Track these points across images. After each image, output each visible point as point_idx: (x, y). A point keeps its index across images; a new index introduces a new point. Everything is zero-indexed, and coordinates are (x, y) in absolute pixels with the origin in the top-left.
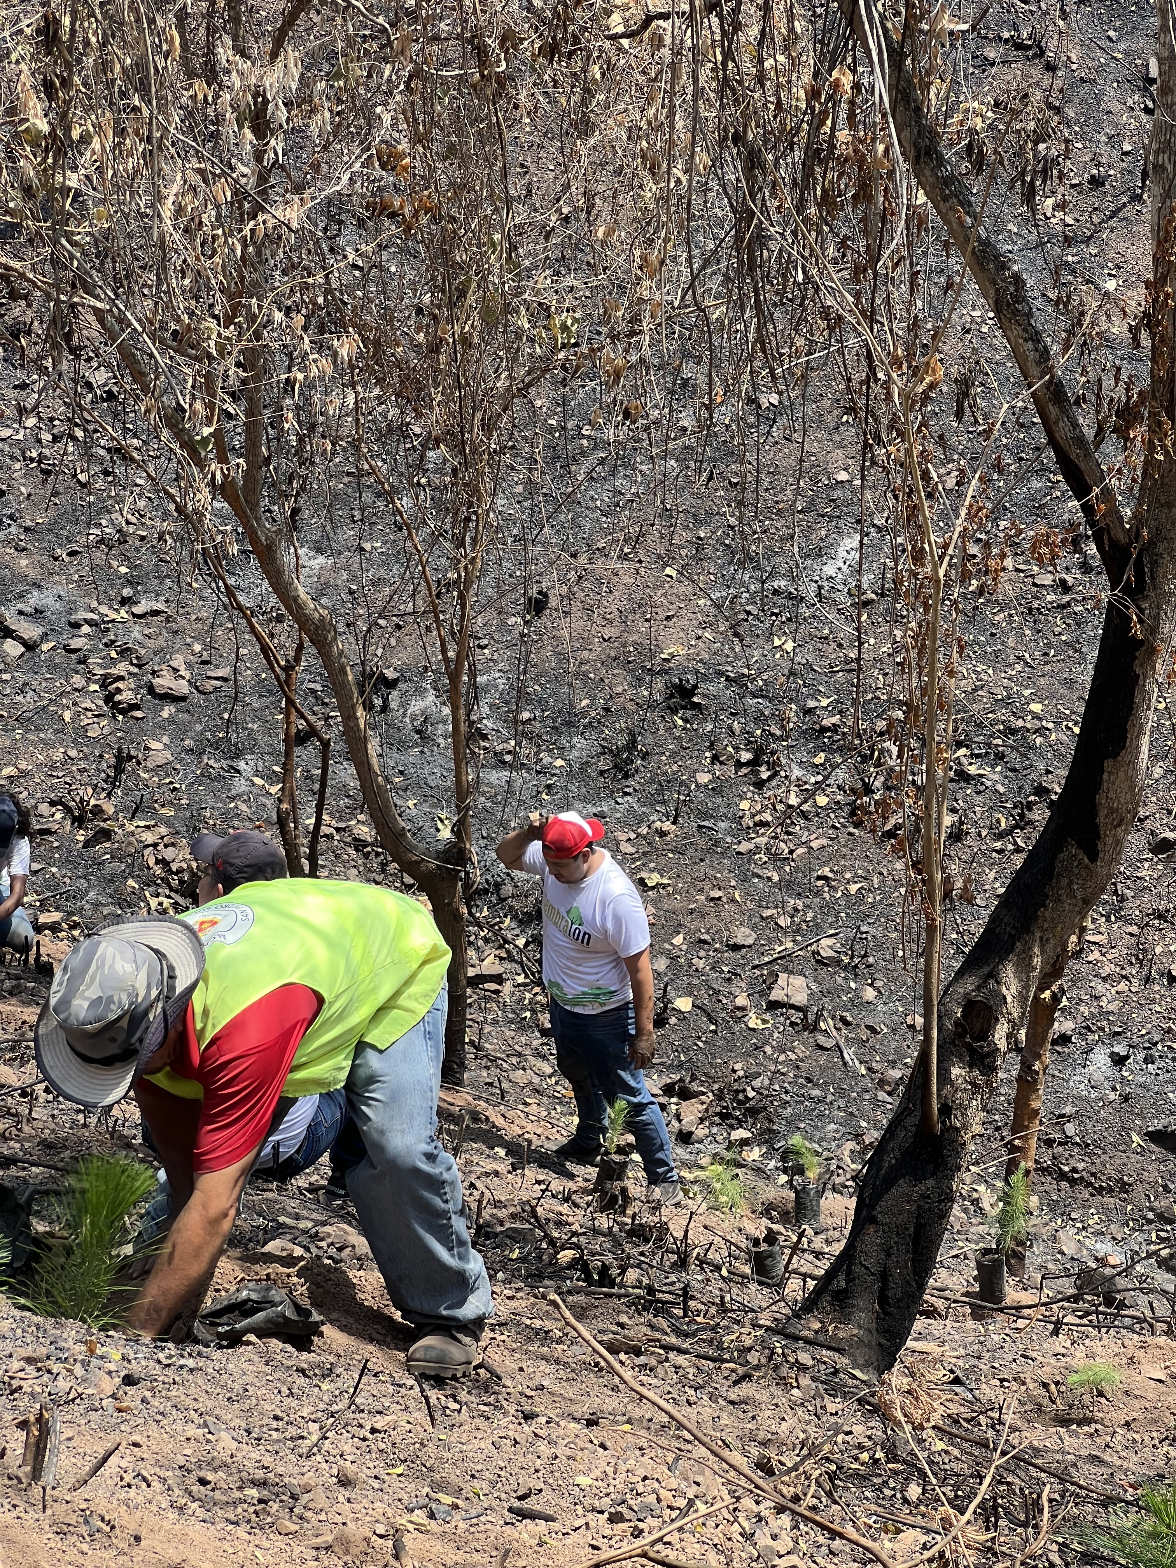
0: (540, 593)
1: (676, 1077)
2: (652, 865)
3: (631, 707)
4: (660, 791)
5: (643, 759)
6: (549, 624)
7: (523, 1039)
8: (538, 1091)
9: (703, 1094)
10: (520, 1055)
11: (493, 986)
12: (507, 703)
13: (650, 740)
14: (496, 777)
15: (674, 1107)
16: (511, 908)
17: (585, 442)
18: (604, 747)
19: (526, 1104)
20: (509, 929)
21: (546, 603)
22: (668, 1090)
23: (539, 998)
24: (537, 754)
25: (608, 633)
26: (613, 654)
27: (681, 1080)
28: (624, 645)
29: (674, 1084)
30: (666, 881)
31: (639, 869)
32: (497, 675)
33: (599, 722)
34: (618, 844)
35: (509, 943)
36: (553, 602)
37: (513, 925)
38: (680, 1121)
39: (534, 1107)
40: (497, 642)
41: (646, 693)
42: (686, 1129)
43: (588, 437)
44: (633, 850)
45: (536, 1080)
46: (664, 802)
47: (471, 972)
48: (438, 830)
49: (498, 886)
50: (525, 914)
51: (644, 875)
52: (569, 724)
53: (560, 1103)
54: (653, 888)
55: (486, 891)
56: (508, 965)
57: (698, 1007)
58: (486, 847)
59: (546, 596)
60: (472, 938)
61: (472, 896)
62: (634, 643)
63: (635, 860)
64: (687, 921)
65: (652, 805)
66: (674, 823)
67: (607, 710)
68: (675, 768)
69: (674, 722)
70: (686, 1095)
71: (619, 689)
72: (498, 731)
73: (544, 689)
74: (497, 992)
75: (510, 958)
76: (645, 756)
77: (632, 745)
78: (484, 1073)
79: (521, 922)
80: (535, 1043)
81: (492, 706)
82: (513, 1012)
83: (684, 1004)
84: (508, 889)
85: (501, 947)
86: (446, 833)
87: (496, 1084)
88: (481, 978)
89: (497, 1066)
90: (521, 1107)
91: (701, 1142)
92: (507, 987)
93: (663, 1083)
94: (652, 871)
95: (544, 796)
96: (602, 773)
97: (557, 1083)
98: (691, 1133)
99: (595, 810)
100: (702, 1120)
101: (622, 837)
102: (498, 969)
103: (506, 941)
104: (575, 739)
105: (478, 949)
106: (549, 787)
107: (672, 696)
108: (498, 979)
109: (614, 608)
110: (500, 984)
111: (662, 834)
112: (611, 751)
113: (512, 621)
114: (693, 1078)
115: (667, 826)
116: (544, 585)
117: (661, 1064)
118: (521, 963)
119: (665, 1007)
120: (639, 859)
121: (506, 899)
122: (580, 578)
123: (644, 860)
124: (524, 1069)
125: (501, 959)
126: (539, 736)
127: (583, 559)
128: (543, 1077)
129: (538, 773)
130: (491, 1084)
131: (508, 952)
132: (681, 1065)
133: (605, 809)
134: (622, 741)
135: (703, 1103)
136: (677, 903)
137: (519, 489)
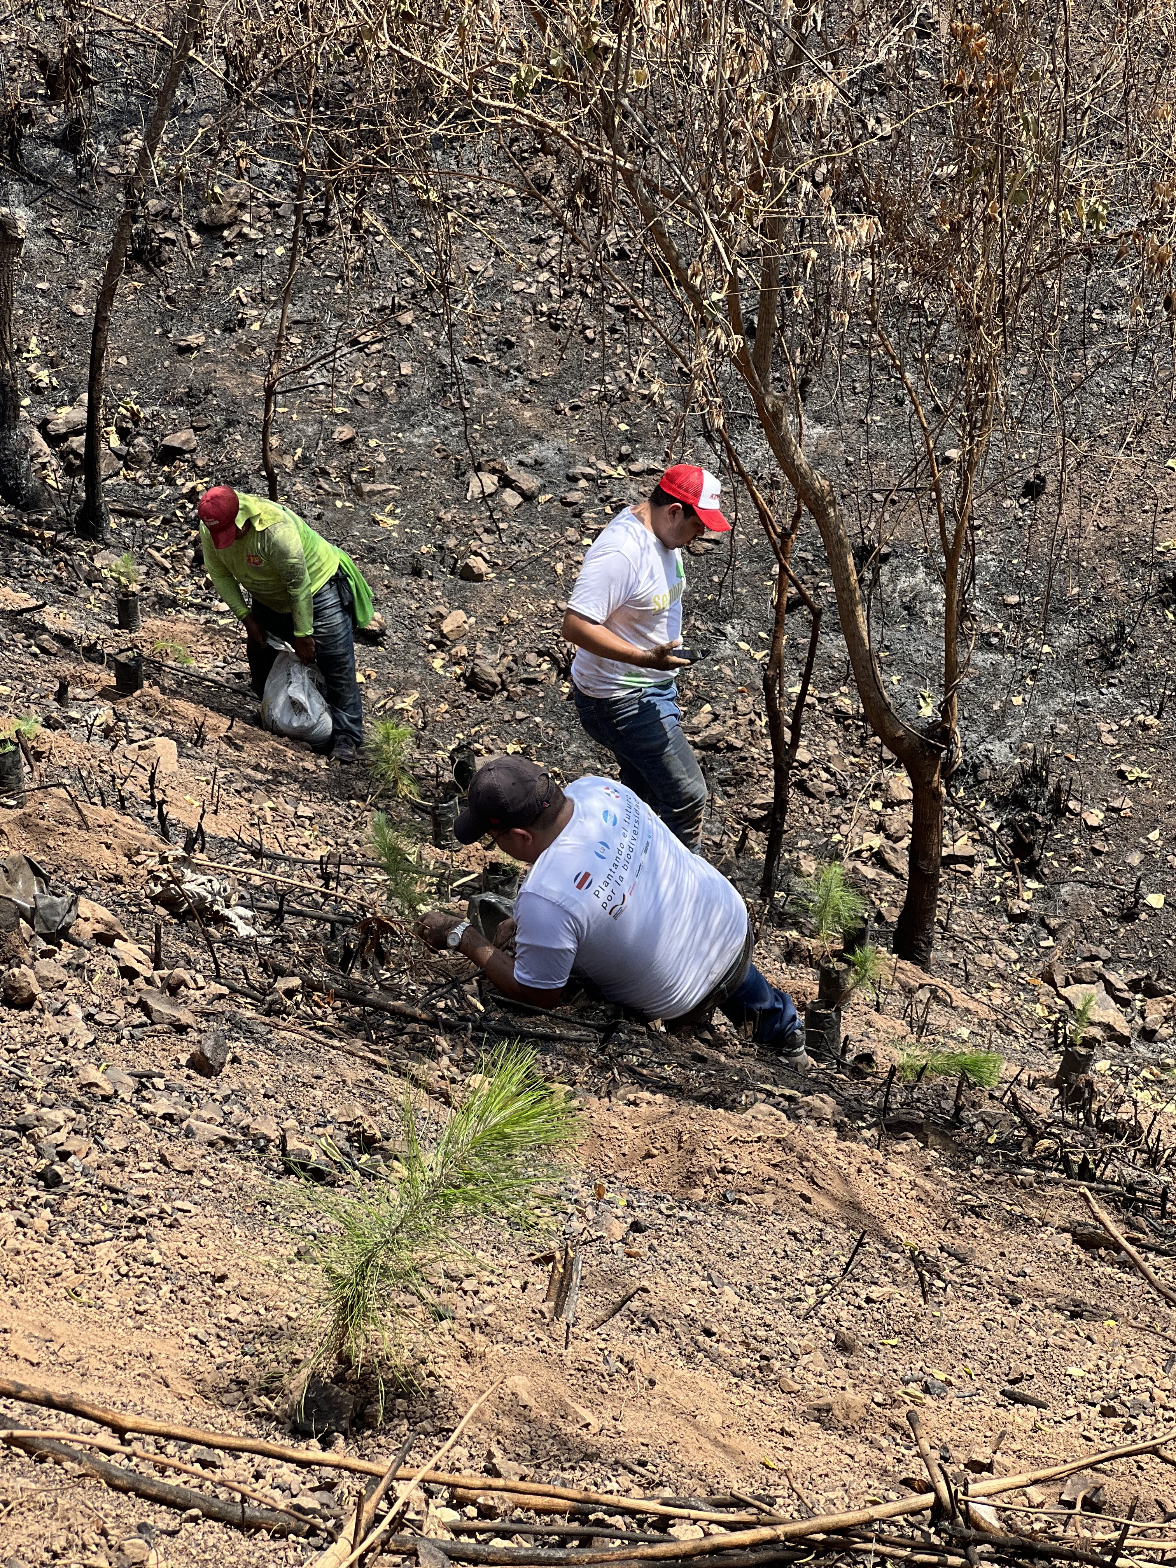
0: (1038, 477)
1: (1143, 973)
2: (1133, 758)
3: (1122, 597)
4: (1146, 685)
5: (1131, 651)
6: (1045, 509)
7: (991, 923)
8: (1002, 976)
9: (1169, 993)
10: (986, 938)
11: (964, 868)
12: (997, 585)
13: (1138, 632)
14: (982, 659)
15: (1138, 1004)
16: (988, 790)
17: (1094, 326)
18: (1091, 636)
19: (989, 988)
20: (984, 811)
21: (1044, 488)
22: (1134, 986)
23: (1009, 883)
24: (1024, 638)
25: (1104, 522)
26: (1107, 544)
27: (1148, 977)
28: (1119, 535)
29: (1140, 980)
30: (1145, 775)
31: (1119, 761)
32: (989, 557)
33: (1089, 611)
34: (1099, 734)
35: (983, 825)
36: (1051, 487)
37: (988, 808)
38: (1144, 1018)
39: (998, 991)
40: (992, 524)
41: (1138, 585)
42: (1150, 1026)
43: (1099, 322)
44: (1115, 742)
45: (1001, 965)
46: (1149, 696)
47: (945, 852)
48: (920, 707)
49: (976, 767)
50: (1000, 797)
51: (1124, 767)
52: (1056, 611)
53: (1024, 990)
54: (1131, 782)
55: (963, 772)
56: (981, 848)
57: (1170, 905)
58: (966, 728)
59: (1043, 480)
60: (947, 818)
61: (950, 775)
62: (1130, 534)
63: (1115, 752)
64: (1164, 817)
65: (1136, 698)
66: (1157, 717)
67: (1097, 599)
68: (1163, 662)
69: (1165, 616)
70: (1151, 992)
71: (1112, 580)
72: (986, 613)
73: (1035, 573)
74: (968, 874)
75: (983, 841)
76: (1133, 648)
77: (1120, 637)
78: (950, 954)
79: (996, 806)
80: (1003, 928)
81: (983, 587)
82: (983, 894)
83: (1156, 900)
84: (986, 772)
85: (975, 829)
86: (927, 711)
87: (961, 965)
88: (954, 859)
89: (964, 948)
90: (985, 991)
91: (1164, 1041)
92: (978, 870)
93: (1129, 978)
94: (1133, 764)
95: (1028, 681)
96: (1088, 662)
97: (1021, 969)
98: (1155, 1031)
99: (1078, 699)
100: (1166, 1019)
101: (1104, 727)
102: (970, 851)
103: (980, 824)
104: (1064, 627)
105: (952, 829)
106: (1033, 672)
107: (1165, 590)
108: (970, 861)
109: (1112, 497)
110: (971, 866)
111: (1145, 727)
112: (1099, 641)
113: (1007, 503)
114: (1160, 976)
115: (1151, 720)
116: (1042, 470)
117: (1128, 959)
118: (994, 847)
119: (1137, 902)
120: (1119, 751)
121: (983, 781)
122: (1079, 464)
123: (1125, 753)
124: (990, 953)
125: (974, 841)
126: (1027, 621)
127: (1084, 446)
128: (1008, 961)
129: (1023, 657)
130: (956, 966)
131: (981, 834)
132: (1149, 962)
133: (1089, 698)
134: (1110, 631)
135: (1168, 1002)
136: (1155, 798)
137: (1024, 371)
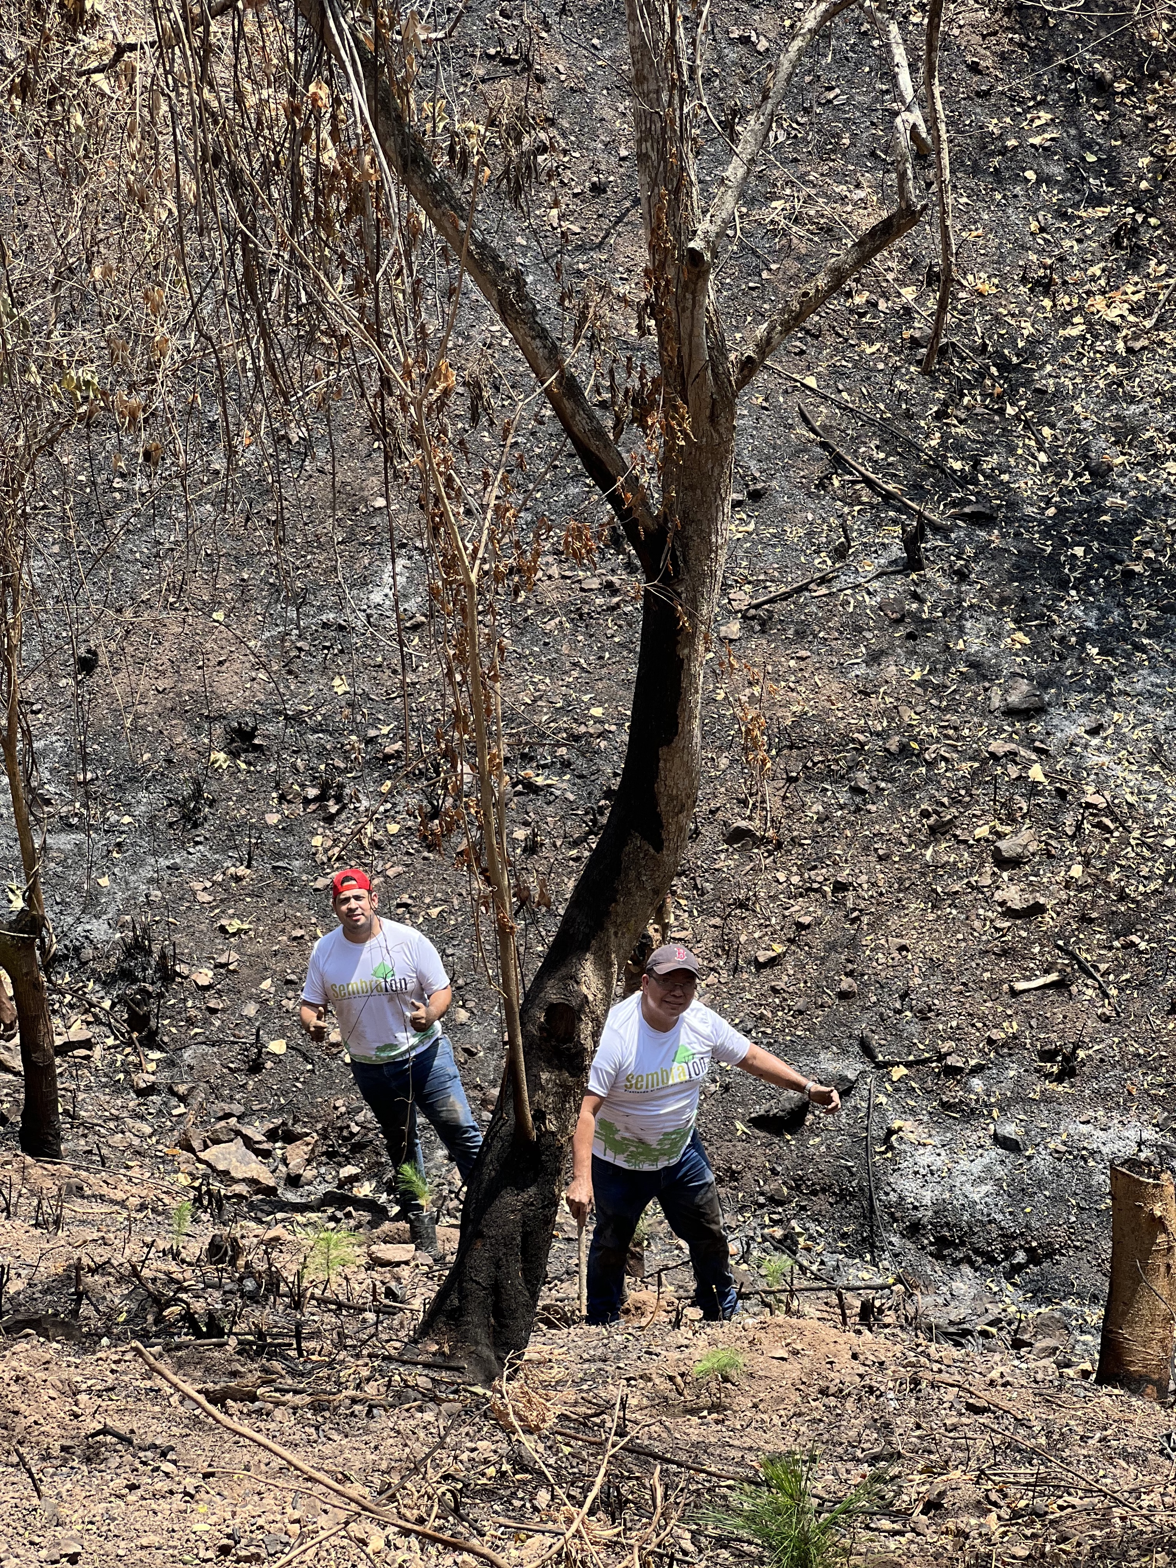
0: (89, 651)
1: (278, 1121)
2: (231, 911)
3: (192, 755)
4: (231, 837)
5: (210, 806)
6: (101, 682)
7: (119, 1102)
8: (139, 1153)
9: (307, 1135)
10: (117, 1118)
11: (83, 1052)
12: (67, 765)
13: (215, 786)
14: (63, 841)
15: (279, 1152)
16: (93, 971)
17: (117, 495)
18: (170, 799)
19: (128, 1168)
20: (94, 992)
21: (96, 661)
22: (272, 1135)
23: (131, 1058)
24: (103, 813)
25: (161, 684)
26: (169, 705)
27: (284, 1124)
28: (179, 695)
29: (276, 1128)
30: (246, 926)
31: (218, 917)
32: (54, 738)
33: (162, 775)
34: (194, 894)
35: (95, 1006)
36: (104, 660)
37: (97, 988)
38: (287, 1165)
39: (137, 1169)
40: (51, 705)
41: (206, 741)
42: (294, 1171)
43: (120, 490)
44: (211, 898)
45: (136, 1142)
46: (236, 847)
47: (58, 1041)
48: (10, 901)
49: (77, 950)
50: (107, 975)
51: (224, 922)
52: (130, 780)
53: (163, 1163)
54: (234, 934)
55: (66, 957)
56: (96, 1029)
57: (293, 1048)
58: (61, 912)
59: (95, 654)
60: (56, 1006)
61: (52, 962)
62: (189, 692)
63: (213, 908)
64: (272, 963)
65: (224, 852)
66: (248, 867)
67: (169, 761)
68: (243, 812)
69: (237, 766)
70: (290, 1138)
71: (179, 740)
72: (61, 794)
73: (104, 748)
74: (87, 1058)
75: (98, 1021)
76: (212, 803)
77: (197, 794)
78: (82, 1142)
79: (104, 983)
80: (132, 1104)
81: (51, 770)
82: (106, 1075)
83: (278, 1047)
84: (88, 952)
85: (87, 1011)
86: (18, 904)
87: (95, 1151)
88: (71, 1046)
89: (95, 1133)
90: (122, 1171)
91: (310, 1183)
92: (98, 1052)
93: (266, 1128)
94: (231, 917)
95: (115, 855)
96: (171, 825)
97: (158, 1142)
98: (300, 1176)
99: (168, 863)
100: (309, 1161)
101: (197, 886)
102: (85, 1034)
103: (92, 1005)
104: (140, 795)
105: (63, 1017)
106: (119, 845)
107: (233, 740)
108: (87, 1044)
109: (165, 659)
110: (90, 1049)
111: (238, 879)
112: (177, 802)
113: (63, 682)
114: (296, 1120)
115: (242, 871)
116: (92, 644)
117: (261, 1110)
118: (109, 1025)
119: (260, 1052)
120: (217, 907)
121: (87, 963)
122: (128, 632)
123: (223, 907)
124: (123, 1132)
125: (88, 1023)
126: (103, 795)
127: (128, 614)
128: (142, 1137)
129: (106, 832)
130: (90, 1152)
131: (95, 1015)
132: (281, 1109)
133: (178, 860)
134: (187, 791)
135: (308, 1144)
136: (259, 946)
137: (56, 549)
